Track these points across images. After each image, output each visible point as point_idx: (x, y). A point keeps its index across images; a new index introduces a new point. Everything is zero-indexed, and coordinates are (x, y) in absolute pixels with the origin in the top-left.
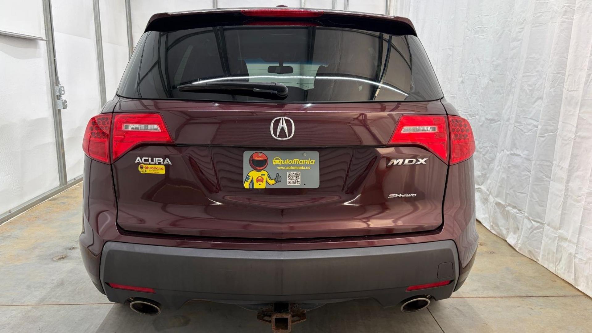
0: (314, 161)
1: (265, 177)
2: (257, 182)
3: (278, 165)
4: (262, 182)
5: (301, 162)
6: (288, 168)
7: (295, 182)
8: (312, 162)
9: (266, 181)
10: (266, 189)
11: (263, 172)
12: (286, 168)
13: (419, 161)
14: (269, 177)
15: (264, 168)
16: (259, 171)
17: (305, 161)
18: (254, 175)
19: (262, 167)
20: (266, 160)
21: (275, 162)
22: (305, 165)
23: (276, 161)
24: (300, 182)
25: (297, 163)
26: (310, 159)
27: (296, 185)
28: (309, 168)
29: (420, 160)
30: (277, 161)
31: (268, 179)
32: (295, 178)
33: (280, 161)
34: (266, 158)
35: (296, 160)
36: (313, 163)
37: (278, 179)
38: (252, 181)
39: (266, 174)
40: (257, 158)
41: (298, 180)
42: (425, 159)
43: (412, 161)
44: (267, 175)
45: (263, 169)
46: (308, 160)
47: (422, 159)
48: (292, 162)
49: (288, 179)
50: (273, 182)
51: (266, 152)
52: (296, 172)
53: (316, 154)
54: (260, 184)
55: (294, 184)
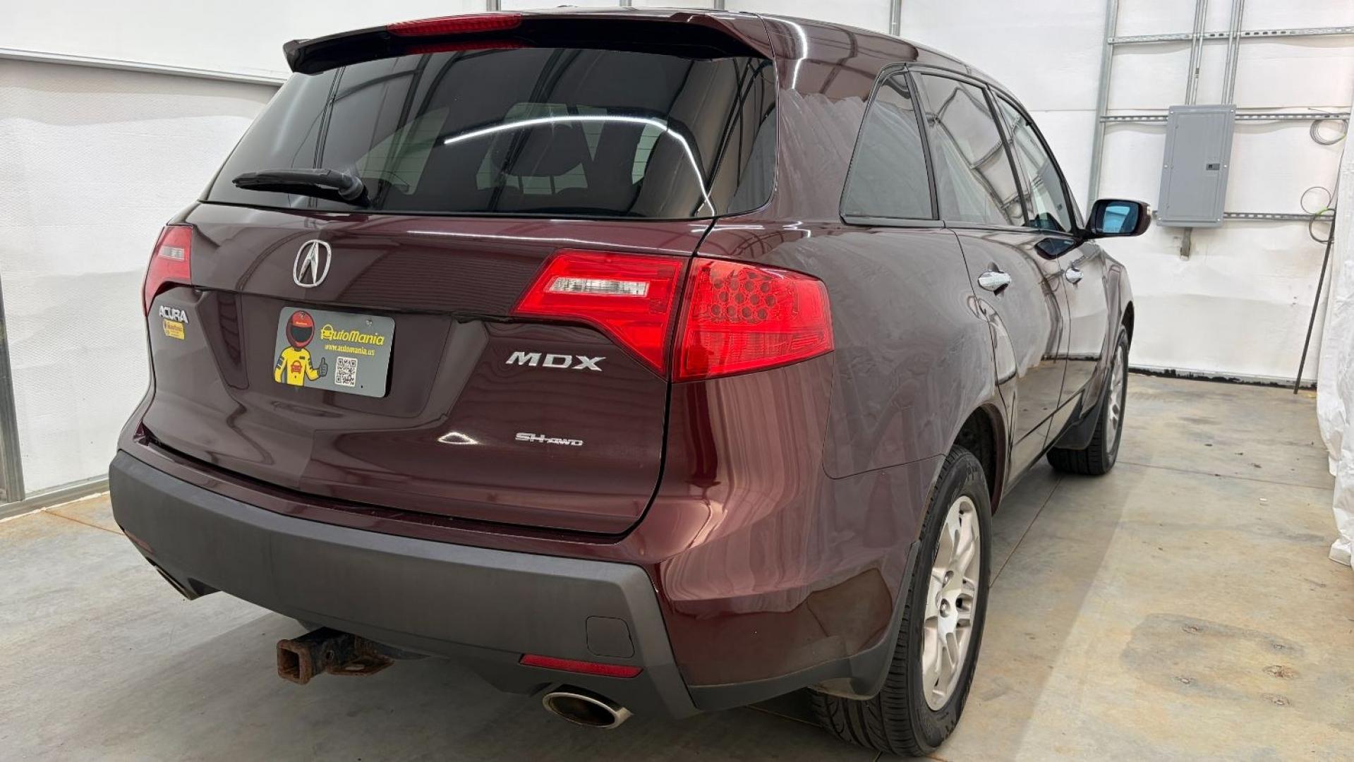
0: (383, 338)
1: (305, 363)
2: (293, 371)
3: (327, 341)
4: (299, 372)
5: (362, 338)
6: (340, 349)
7: (348, 380)
8: (380, 340)
9: (305, 372)
10: (302, 387)
11: (304, 353)
12: (337, 348)
13: (580, 362)
14: (310, 363)
15: (305, 346)
16: (298, 349)
17: (368, 337)
18: (290, 355)
19: (303, 342)
20: (311, 328)
21: (326, 333)
22: (368, 346)
23: (326, 331)
24: (354, 381)
25: (356, 341)
26: (376, 334)
27: (347, 386)
28: (371, 353)
29: (584, 359)
30: (327, 333)
31: (308, 367)
32: (347, 371)
33: (330, 333)
34: (312, 325)
35: (355, 333)
36: (381, 343)
37: (323, 370)
38: (286, 368)
39: (307, 356)
40: (298, 323)
41: (352, 376)
42: (597, 359)
43: (562, 361)
44: (309, 359)
45: (303, 347)
46: (374, 335)
47: (590, 357)
48: (349, 337)
49: (337, 371)
50: (313, 374)
51: (313, 312)
52: (350, 359)
53: (388, 325)
54: (295, 377)
55: (345, 384)
